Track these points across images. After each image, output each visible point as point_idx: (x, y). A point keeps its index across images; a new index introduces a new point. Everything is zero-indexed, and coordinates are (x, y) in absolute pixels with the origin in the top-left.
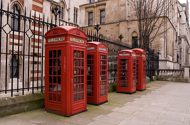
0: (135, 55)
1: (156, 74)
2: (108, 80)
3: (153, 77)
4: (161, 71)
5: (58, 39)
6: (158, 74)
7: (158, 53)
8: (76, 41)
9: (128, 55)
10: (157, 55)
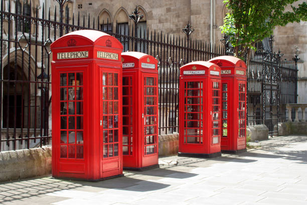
0: (217, 73)
1: (289, 115)
2: (160, 129)
3: (280, 125)
4: (300, 109)
5: (77, 55)
6: (293, 117)
7: (296, 60)
8: (106, 56)
9: (202, 72)
10: (292, 65)
